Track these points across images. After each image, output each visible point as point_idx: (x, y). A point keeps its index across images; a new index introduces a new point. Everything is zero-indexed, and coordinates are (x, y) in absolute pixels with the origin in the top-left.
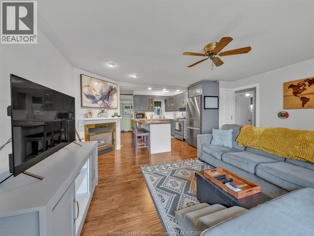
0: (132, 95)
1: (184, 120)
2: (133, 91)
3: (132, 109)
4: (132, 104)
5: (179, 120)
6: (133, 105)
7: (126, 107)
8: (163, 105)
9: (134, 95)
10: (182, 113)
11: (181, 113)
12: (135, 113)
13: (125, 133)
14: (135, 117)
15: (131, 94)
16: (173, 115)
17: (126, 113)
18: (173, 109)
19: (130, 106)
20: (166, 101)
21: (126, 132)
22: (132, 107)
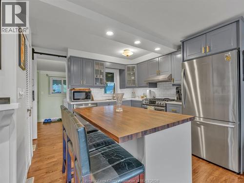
0: (66, 57)
1: (166, 102)
2: (66, 50)
3: (65, 84)
4: (65, 77)
5: (157, 103)
6: (67, 79)
7: (56, 82)
8: (117, 78)
9: (69, 56)
10: (150, 91)
11: (148, 91)
12: (71, 90)
13: (52, 124)
14: (70, 98)
15: (64, 55)
16: (131, 93)
17: (54, 90)
18: (134, 85)
19: (62, 80)
20: (121, 72)
21: (55, 122)
22: (65, 81)
